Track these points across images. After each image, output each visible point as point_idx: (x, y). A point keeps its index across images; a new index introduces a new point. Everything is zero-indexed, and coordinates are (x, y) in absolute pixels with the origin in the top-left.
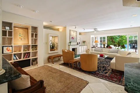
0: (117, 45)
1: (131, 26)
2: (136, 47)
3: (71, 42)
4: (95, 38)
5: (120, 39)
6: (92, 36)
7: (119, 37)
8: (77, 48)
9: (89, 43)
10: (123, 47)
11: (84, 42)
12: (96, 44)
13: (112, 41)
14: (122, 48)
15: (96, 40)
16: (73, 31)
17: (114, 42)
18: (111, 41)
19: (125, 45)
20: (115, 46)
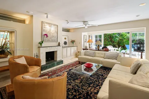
0: (117, 46)
1: (137, 16)
2: (142, 49)
3: (42, 42)
4: (89, 36)
5: (121, 38)
6: (83, 34)
7: (119, 36)
8: (57, 51)
9: (80, 43)
10: (124, 48)
11: (73, 42)
12: (90, 44)
13: (111, 41)
14: (122, 49)
15: (91, 39)
16: (49, 24)
17: (114, 42)
18: (109, 40)
19: (126, 46)
20: (114, 46)
